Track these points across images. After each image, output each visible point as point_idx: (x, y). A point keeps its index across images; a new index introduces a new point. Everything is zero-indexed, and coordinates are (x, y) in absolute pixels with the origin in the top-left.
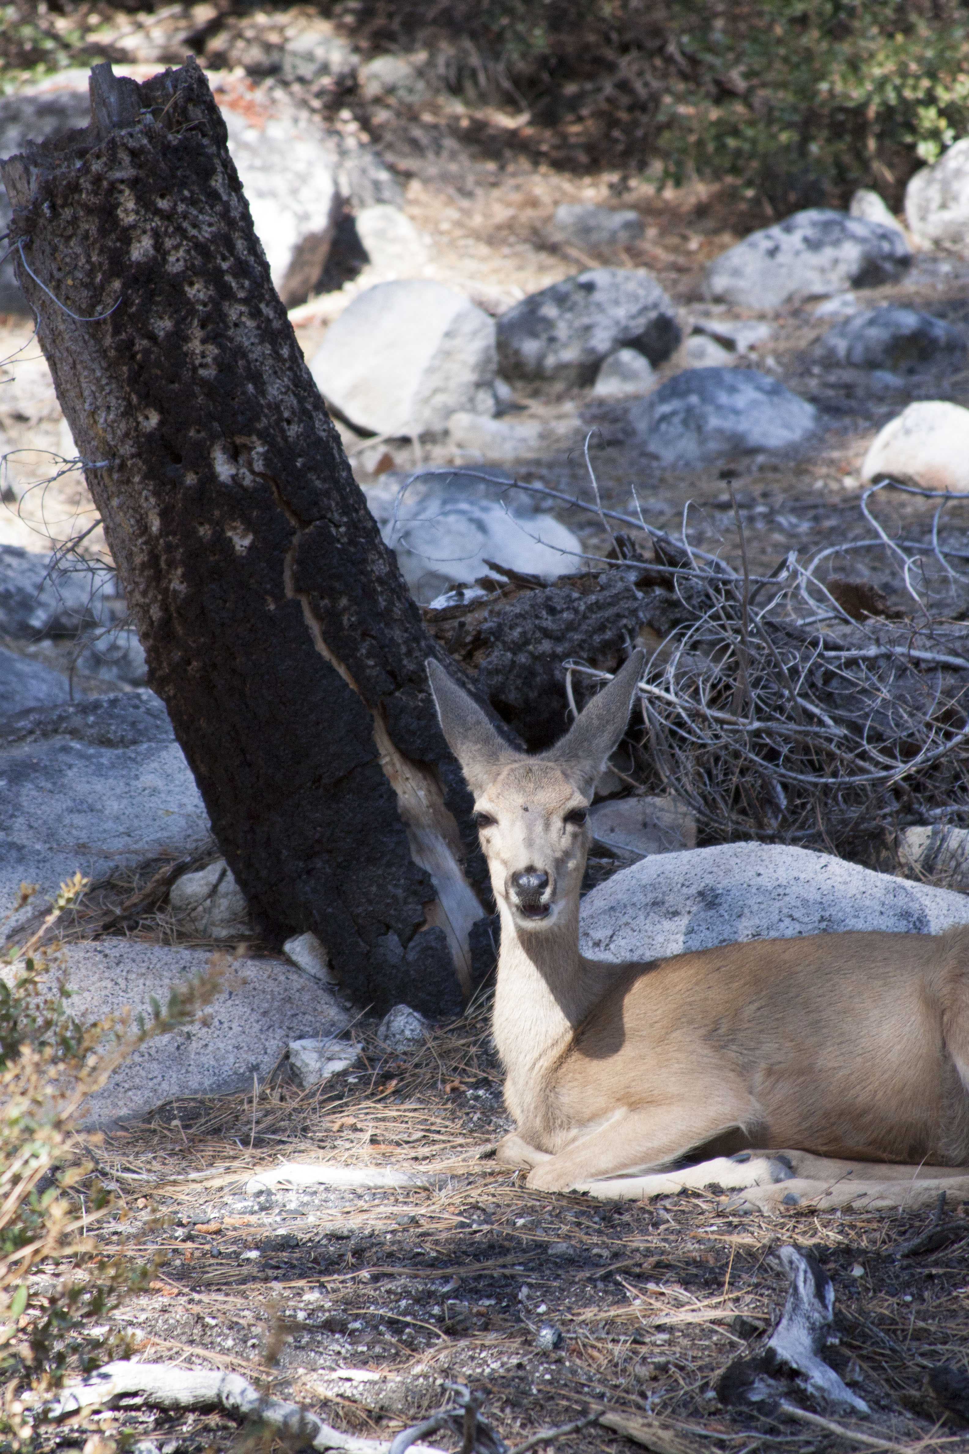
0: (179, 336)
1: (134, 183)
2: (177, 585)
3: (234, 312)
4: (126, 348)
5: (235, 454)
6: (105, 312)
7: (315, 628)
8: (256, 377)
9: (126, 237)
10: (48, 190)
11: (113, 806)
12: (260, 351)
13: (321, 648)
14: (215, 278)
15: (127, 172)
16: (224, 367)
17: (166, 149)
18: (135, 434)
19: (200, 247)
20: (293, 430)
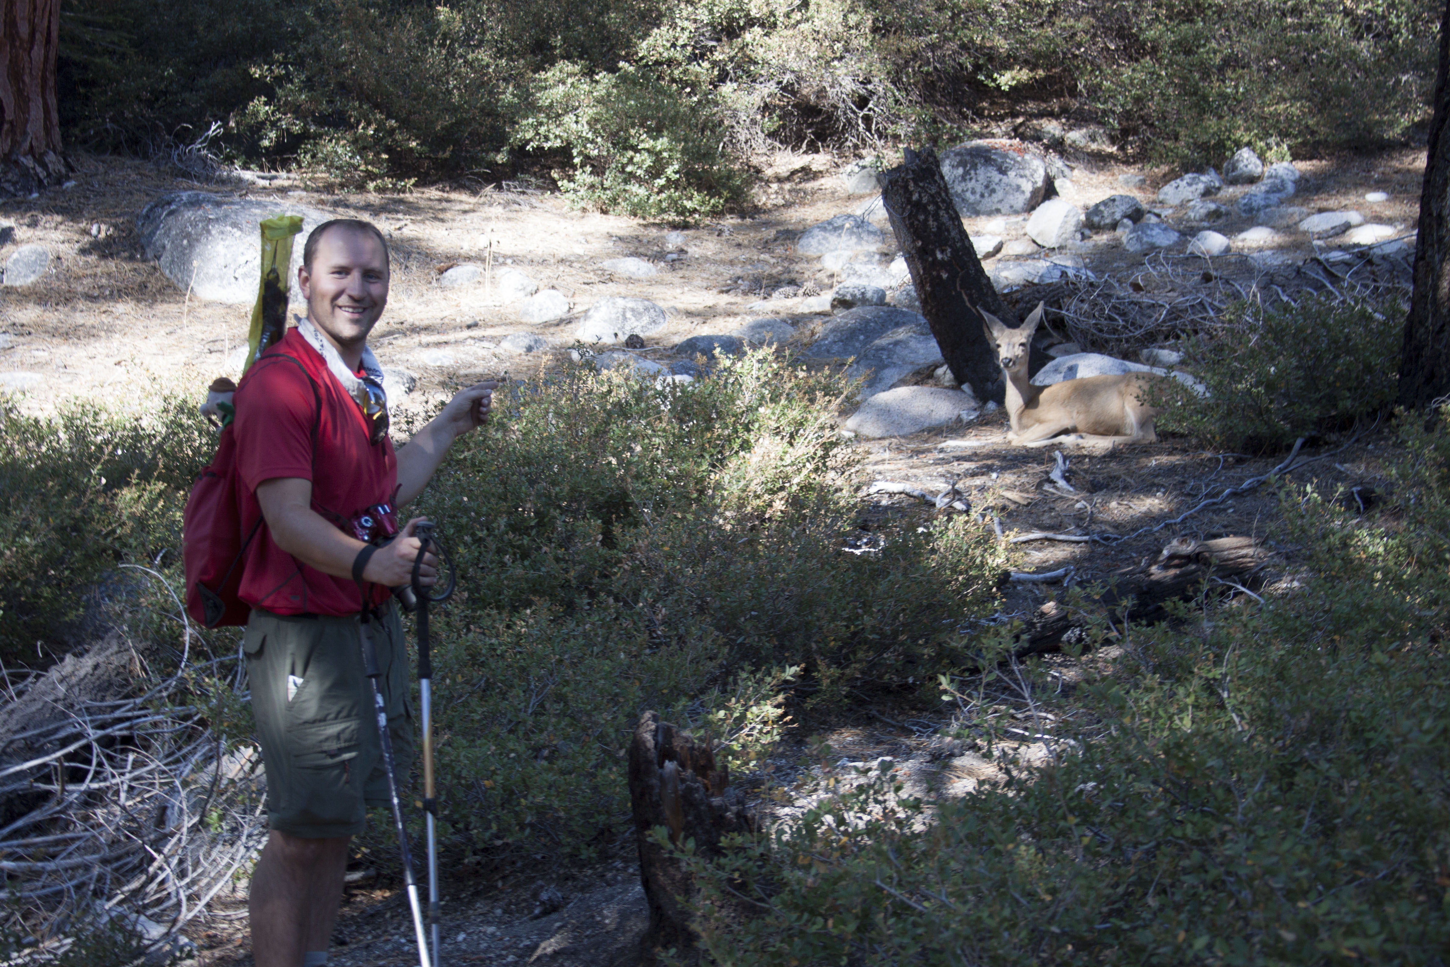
0: (926, 220)
1: (913, 179)
2: (928, 288)
3: (941, 213)
4: (912, 224)
5: (942, 252)
6: (906, 214)
7: (966, 298)
8: (948, 230)
9: (911, 194)
10: (890, 182)
11: (922, 351)
12: (949, 223)
13: (968, 304)
14: (936, 204)
15: (911, 176)
16: (939, 228)
17: (922, 170)
18: (915, 247)
19: (932, 196)
20: (959, 245)
